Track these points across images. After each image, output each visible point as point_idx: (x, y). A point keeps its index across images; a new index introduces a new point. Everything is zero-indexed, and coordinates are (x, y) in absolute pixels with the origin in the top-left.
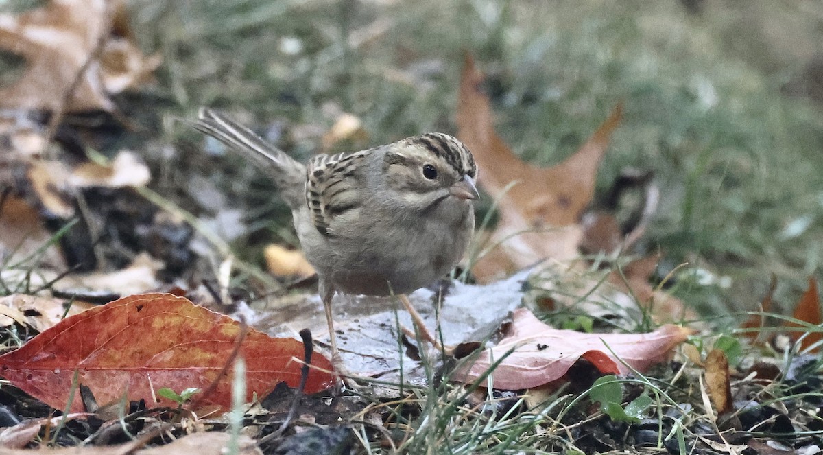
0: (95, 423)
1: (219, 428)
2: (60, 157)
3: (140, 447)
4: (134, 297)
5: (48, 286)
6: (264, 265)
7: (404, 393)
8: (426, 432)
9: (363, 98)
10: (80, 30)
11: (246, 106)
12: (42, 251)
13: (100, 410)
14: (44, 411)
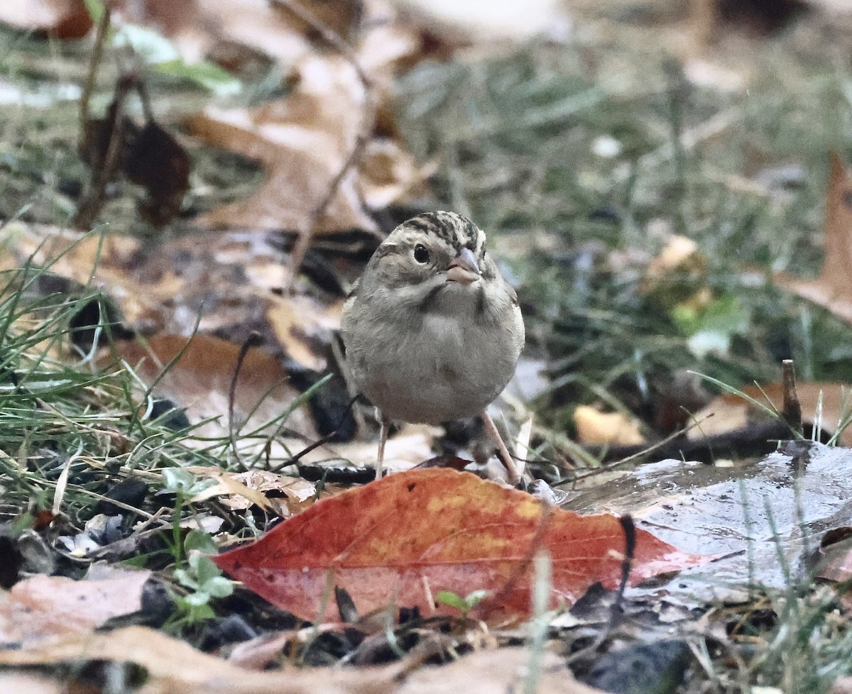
0: (355, 637)
1: (515, 642)
2: (308, 293)
3: (414, 668)
4: (404, 474)
5: (294, 460)
6: (573, 432)
7: (756, 596)
8: (784, 646)
9: (700, 216)
10: (334, 128)
11: (548, 226)
12: (284, 416)
13: (362, 620)
14: (289, 622)
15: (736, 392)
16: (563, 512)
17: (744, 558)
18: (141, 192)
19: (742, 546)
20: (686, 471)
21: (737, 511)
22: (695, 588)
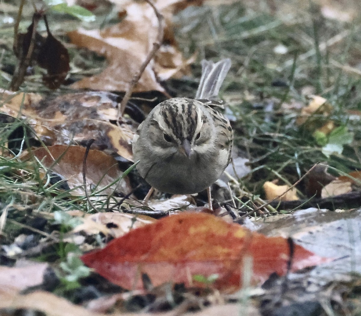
7: (355, 279)
15: (346, 175)
16: (258, 235)
17: (349, 259)
18: (45, 71)
19: (348, 253)
20: (320, 214)
21: (346, 236)
22: (325, 273)
